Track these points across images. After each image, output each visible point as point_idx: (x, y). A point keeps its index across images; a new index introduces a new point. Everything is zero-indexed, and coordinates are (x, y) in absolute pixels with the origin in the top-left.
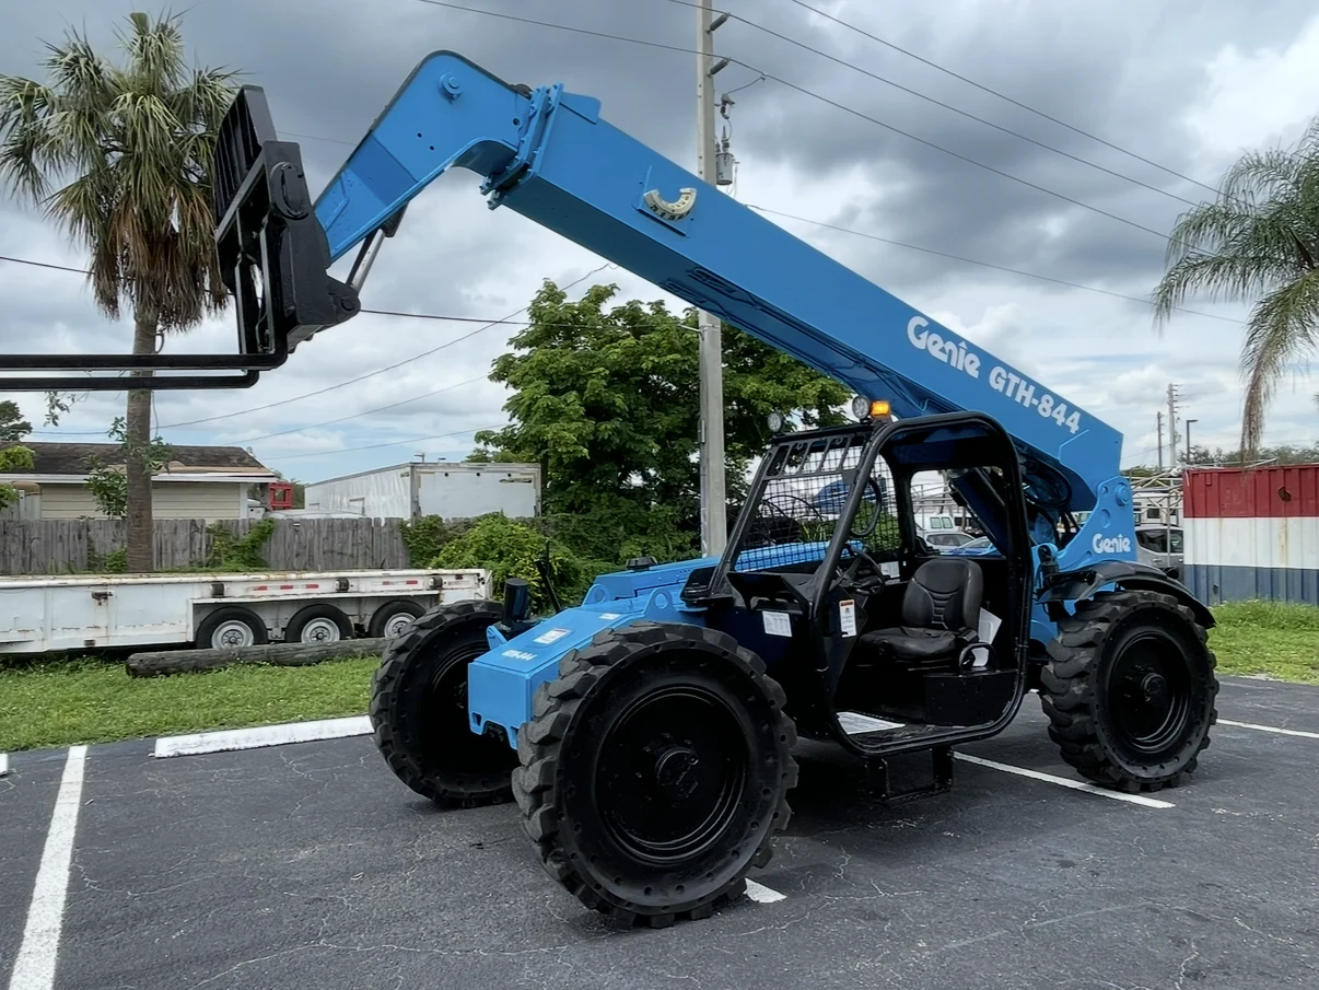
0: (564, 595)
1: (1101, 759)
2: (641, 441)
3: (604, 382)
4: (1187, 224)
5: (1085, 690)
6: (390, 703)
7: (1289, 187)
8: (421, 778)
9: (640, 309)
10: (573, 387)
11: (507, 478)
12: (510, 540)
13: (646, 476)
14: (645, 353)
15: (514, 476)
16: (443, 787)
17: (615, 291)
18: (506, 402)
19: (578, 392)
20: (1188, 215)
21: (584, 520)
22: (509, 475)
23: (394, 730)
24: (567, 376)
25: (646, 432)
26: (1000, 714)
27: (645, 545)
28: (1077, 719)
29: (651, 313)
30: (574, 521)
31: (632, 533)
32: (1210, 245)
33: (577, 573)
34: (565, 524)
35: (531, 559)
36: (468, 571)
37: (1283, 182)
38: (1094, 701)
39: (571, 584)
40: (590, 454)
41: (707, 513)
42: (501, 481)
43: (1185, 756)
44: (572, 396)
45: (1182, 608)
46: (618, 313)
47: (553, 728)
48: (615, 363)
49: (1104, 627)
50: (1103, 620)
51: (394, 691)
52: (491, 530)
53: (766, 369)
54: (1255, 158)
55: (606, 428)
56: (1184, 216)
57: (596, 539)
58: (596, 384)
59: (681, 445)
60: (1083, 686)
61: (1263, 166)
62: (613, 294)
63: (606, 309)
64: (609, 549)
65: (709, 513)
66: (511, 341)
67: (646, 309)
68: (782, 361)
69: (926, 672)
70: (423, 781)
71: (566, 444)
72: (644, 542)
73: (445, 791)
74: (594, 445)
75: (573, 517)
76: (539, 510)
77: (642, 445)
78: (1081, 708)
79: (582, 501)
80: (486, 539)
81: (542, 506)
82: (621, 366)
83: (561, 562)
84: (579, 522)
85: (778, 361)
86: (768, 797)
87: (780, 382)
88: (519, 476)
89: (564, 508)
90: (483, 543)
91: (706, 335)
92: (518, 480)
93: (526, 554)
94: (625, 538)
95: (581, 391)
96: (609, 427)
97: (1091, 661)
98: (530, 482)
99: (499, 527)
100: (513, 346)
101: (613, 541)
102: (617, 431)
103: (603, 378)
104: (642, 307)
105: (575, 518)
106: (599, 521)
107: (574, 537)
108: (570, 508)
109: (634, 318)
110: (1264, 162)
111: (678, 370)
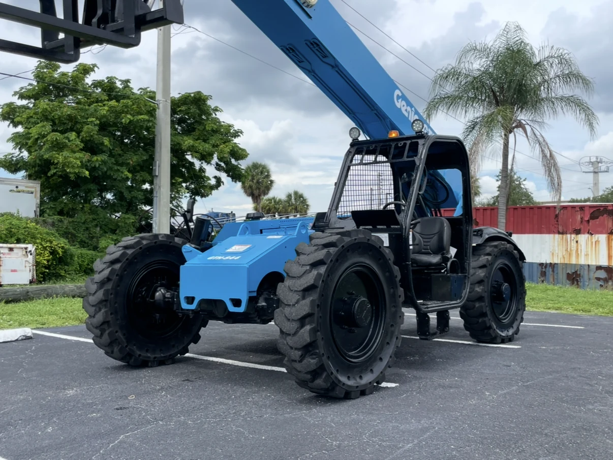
0: (61, 271)
1: (488, 325)
2: (118, 170)
3: (97, 128)
4: (441, 76)
5: (482, 290)
6: (110, 297)
7: (489, 63)
8: (126, 346)
9: (115, 83)
10: (72, 130)
11: (15, 189)
12: (25, 231)
13: (103, 198)
14: (123, 112)
15: (20, 188)
16: (139, 353)
17: (96, 69)
18: (10, 136)
19: (76, 133)
20: (441, 70)
21: (73, 221)
22: (17, 187)
23: (111, 314)
24: (67, 122)
25: (122, 165)
26: (461, 297)
27: (116, 240)
28: (477, 305)
29: (121, 87)
30: (66, 222)
31: (106, 232)
32: (449, 88)
33: (72, 256)
34: (60, 224)
35: (41, 245)
36: (18, 245)
37: (487, 59)
38: (485, 295)
39: (67, 264)
40: (90, 175)
41: (157, 221)
42: (11, 191)
43: (515, 326)
44: (73, 135)
45: (515, 252)
46: (97, 84)
47: (315, 280)
48: (104, 116)
49: (490, 258)
50: (489, 254)
51: (112, 289)
52: (10, 223)
53: (197, 133)
54: (474, 45)
55: (98, 159)
56: (439, 71)
57: (82, 236)
58: (91, 129)
59: (141, 176)
60: (482, 287)
61: (478, 50)
62: (94, 71)
63: (89, 80)
64: (90, 242)
65: (160, 221)
66: (15, 93)
67: (119, 85)
68: (207, 128)
69: (431, 273)
70: (127, 348)
71: (73, 167)
72: (115, 238)
73: (140, 355)
74: (92, 170)
75: (65, 219)
76: (38, 214)
77: (120, 173)
78: (480, 299)
79: (69, 209)
80: (7, 229)
81: (40, 210)
82: (107, 119)
83: (63, 248)
84: (70, 222)
85: (205, 128)
86: (393, 329)
87: (205, 141)
88: (24, 188)
89: (56, 213)
90: (4, 232)
91: (161, 106)
92: (23, 191)
93: (38, 241)
94: (101, 236)
95: (78, 133)
96: (99, 159)
97: (485, 275)
98: (32, 193)
99: (15, 222)
100: (17, 97)
101: (93, 237)
102: (104, 162)
103: (95, 125)
104: (117, 81)
105: (66, 220)
106: (84, 223)
107: (66, 233)
108: (61, 213)
109: (111, 88)
110: (478, 47)
111: (145, 126)
